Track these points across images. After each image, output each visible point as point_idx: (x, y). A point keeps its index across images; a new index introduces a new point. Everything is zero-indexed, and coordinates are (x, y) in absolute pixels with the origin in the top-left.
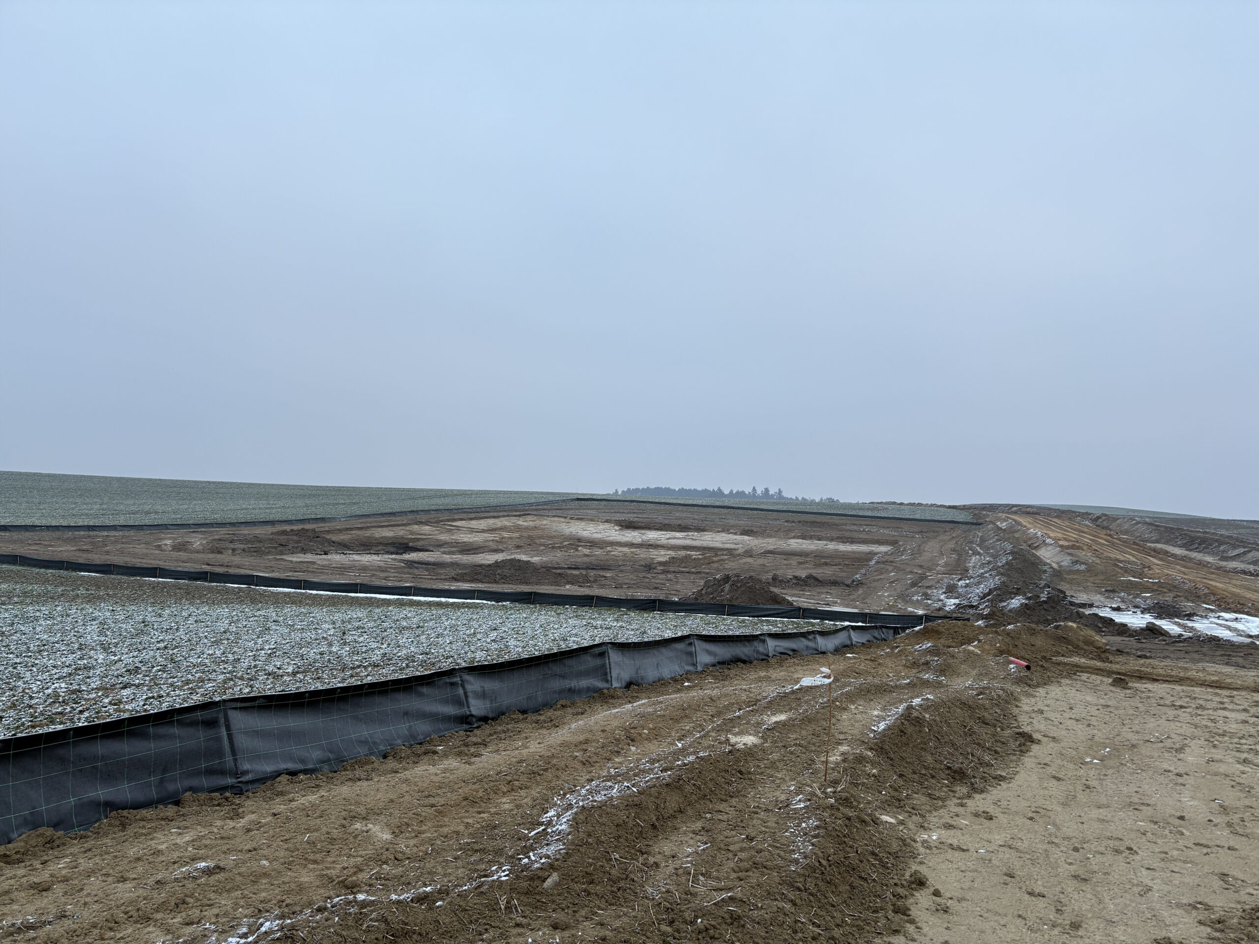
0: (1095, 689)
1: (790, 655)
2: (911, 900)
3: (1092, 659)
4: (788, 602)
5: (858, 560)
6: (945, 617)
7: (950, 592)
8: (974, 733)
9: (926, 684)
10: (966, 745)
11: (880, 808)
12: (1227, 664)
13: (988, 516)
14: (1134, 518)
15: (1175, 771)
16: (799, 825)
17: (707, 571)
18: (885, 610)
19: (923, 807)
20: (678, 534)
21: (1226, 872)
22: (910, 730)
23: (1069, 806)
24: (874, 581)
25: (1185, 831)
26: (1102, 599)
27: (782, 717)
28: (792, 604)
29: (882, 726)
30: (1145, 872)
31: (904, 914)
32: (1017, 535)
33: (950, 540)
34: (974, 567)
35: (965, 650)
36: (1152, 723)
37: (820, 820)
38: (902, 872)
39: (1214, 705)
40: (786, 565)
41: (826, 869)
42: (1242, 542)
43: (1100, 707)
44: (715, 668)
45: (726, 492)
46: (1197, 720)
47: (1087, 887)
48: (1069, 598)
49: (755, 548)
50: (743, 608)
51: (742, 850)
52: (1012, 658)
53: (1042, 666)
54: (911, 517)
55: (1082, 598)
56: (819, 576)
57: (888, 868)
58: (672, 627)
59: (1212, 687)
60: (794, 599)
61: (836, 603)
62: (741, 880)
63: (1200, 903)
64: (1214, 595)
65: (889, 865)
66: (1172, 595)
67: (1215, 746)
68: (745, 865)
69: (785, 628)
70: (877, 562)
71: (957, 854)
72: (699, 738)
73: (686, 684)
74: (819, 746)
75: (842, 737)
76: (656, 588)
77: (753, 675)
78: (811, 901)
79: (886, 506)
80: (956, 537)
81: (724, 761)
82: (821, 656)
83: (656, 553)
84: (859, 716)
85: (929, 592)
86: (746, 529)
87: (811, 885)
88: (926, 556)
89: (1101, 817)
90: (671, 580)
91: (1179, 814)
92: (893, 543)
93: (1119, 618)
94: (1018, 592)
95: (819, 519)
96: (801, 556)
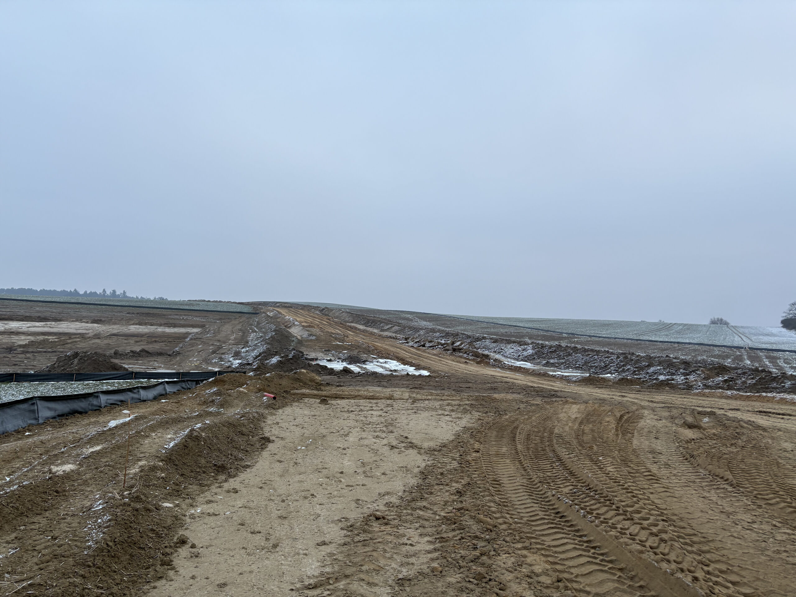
0: (310, 407)
1: (118, 405)
2: (175, 555)
3: (313, 389)
4: (125, 368)
5: (179, 338)
6: (232, 372)
7: (236, 356)
8: (234, 441)
9: (210, 414)
10: (228, 450)
11: (163, 498)
12: (379, 386)
13: (262, 308)
14: (341, 309)
15: (342, 447)
16: (96, 521)
17: (62, 350)
18: (194, 370)
19: (194, 493)
20: (37, 324)
21: (359, 498)
22: (191, 444)
23: (284, 476)
24: (188, 351)
25: (342, 480)
26: (323, 355)
27: (98, 448)
28: (127, 370)
29: (172, 444)
30: (318, 506)
31: (169, 565)
32: (278, 320)
33: (238, 324)
34: (252, 340)
35: (238, 391)
36: (336, 422)
37: (112, 515)
38: (172, 538)
39: (368, 408)
40: (126, 343)
41: (111, 548)
42: (391, 321)
43: (310, 417)
44: (54, 420)
45: (82, 292)
46: (358, 418)
47: (286, 522)
48: (305, 356)
49: (102, 332)
50: (88, 375)
51: (46, 548)
52: (266, 393)
53: (283, 396)
54: (214, 310)
55: (312, 355)
56: (150, 350)
57: (162, 537)
58: (25, 393)
59: (369, 399)
60: (130, 366)
61: (161, 367)
62: (42, 570)
63: (343, 518)
64: (376, 350)
65: (163, 535)
66: (357, 351)
67: (364, 431)
68: (47, 558)
69: (120, 387)
70: (191, 339)
71: (211, 518)
72: (26, 471)
73: (27, 434)
74: (123, 464)
75: (142, 455)
76: (15, 365)
77: (86, 421)
78: (97, 572)
79: (198, 303)
80: (243, 322)
81: (44, 486)
82: (142, 403)
83: (17, 338)
84: (157, 440)
85: (223, 356)
86: (96, 319)
87: (98, 562)
88: (223, 334)
89: (300, 480)
90: (29, 358)
91: (341, 471)
92: (202, 326)
93: (330, 365)
94: (276, 354)
95: (151, 311)
96: (138, 337)
